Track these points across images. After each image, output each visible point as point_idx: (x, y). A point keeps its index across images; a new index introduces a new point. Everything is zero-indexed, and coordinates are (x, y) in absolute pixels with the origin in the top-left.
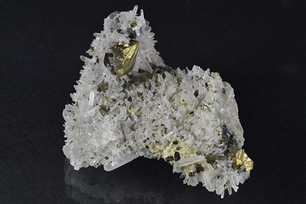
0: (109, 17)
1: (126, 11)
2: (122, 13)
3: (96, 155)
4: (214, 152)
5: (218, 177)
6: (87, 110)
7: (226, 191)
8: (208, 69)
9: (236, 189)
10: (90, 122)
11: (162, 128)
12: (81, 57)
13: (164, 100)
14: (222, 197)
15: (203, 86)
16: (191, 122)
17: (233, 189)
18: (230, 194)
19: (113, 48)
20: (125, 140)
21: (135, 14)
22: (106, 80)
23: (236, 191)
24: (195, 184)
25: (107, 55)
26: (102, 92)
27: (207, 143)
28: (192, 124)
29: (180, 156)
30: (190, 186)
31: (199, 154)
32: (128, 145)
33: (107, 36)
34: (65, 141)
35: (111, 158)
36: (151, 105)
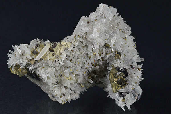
0: (141, 94)
1: (133, 103)
2: (135, 101)
3: (95, 20)
4: (34, 66)
5: (22, 54)
6: (116, 40)
7: (13, 50)
8: (70, 102)
9: (9, 55)
10: (110, 36)
11: (70, 59)
12: (143, 60)
13: (80, 72)
14: (13, 46)
15: (65, 93)
16: (58, 72)
17: (10, 53)
18: (10, 50)
19: (126, 81)
20: (85, 38)
21: (127, 105)
22: (119, 61)
23: (8, 54)
24: (32, 42)
25: (127, 75)
26: (117, 53)
27: (41, 67)
28: (56, 71)
29: (50, 51)
30: (34, 39)
31: (41, 59)
32: (82, 37)
33: (134, 84)
34: (118, 14)
35: (86, 24)
36: (85, 65)
